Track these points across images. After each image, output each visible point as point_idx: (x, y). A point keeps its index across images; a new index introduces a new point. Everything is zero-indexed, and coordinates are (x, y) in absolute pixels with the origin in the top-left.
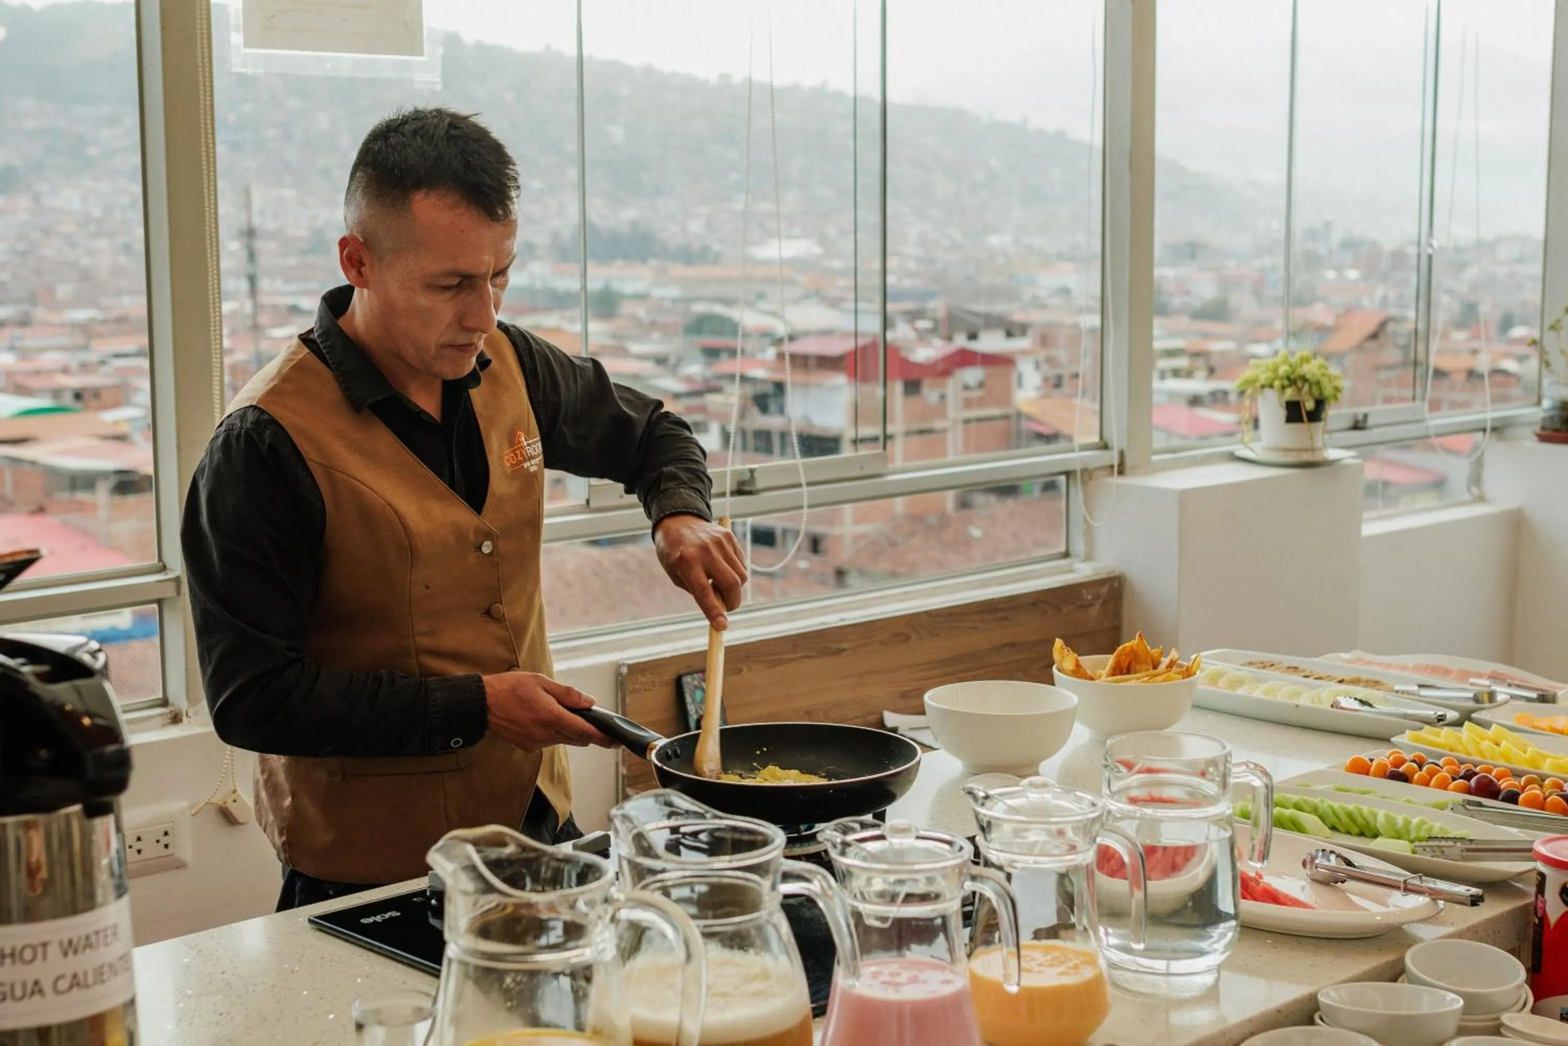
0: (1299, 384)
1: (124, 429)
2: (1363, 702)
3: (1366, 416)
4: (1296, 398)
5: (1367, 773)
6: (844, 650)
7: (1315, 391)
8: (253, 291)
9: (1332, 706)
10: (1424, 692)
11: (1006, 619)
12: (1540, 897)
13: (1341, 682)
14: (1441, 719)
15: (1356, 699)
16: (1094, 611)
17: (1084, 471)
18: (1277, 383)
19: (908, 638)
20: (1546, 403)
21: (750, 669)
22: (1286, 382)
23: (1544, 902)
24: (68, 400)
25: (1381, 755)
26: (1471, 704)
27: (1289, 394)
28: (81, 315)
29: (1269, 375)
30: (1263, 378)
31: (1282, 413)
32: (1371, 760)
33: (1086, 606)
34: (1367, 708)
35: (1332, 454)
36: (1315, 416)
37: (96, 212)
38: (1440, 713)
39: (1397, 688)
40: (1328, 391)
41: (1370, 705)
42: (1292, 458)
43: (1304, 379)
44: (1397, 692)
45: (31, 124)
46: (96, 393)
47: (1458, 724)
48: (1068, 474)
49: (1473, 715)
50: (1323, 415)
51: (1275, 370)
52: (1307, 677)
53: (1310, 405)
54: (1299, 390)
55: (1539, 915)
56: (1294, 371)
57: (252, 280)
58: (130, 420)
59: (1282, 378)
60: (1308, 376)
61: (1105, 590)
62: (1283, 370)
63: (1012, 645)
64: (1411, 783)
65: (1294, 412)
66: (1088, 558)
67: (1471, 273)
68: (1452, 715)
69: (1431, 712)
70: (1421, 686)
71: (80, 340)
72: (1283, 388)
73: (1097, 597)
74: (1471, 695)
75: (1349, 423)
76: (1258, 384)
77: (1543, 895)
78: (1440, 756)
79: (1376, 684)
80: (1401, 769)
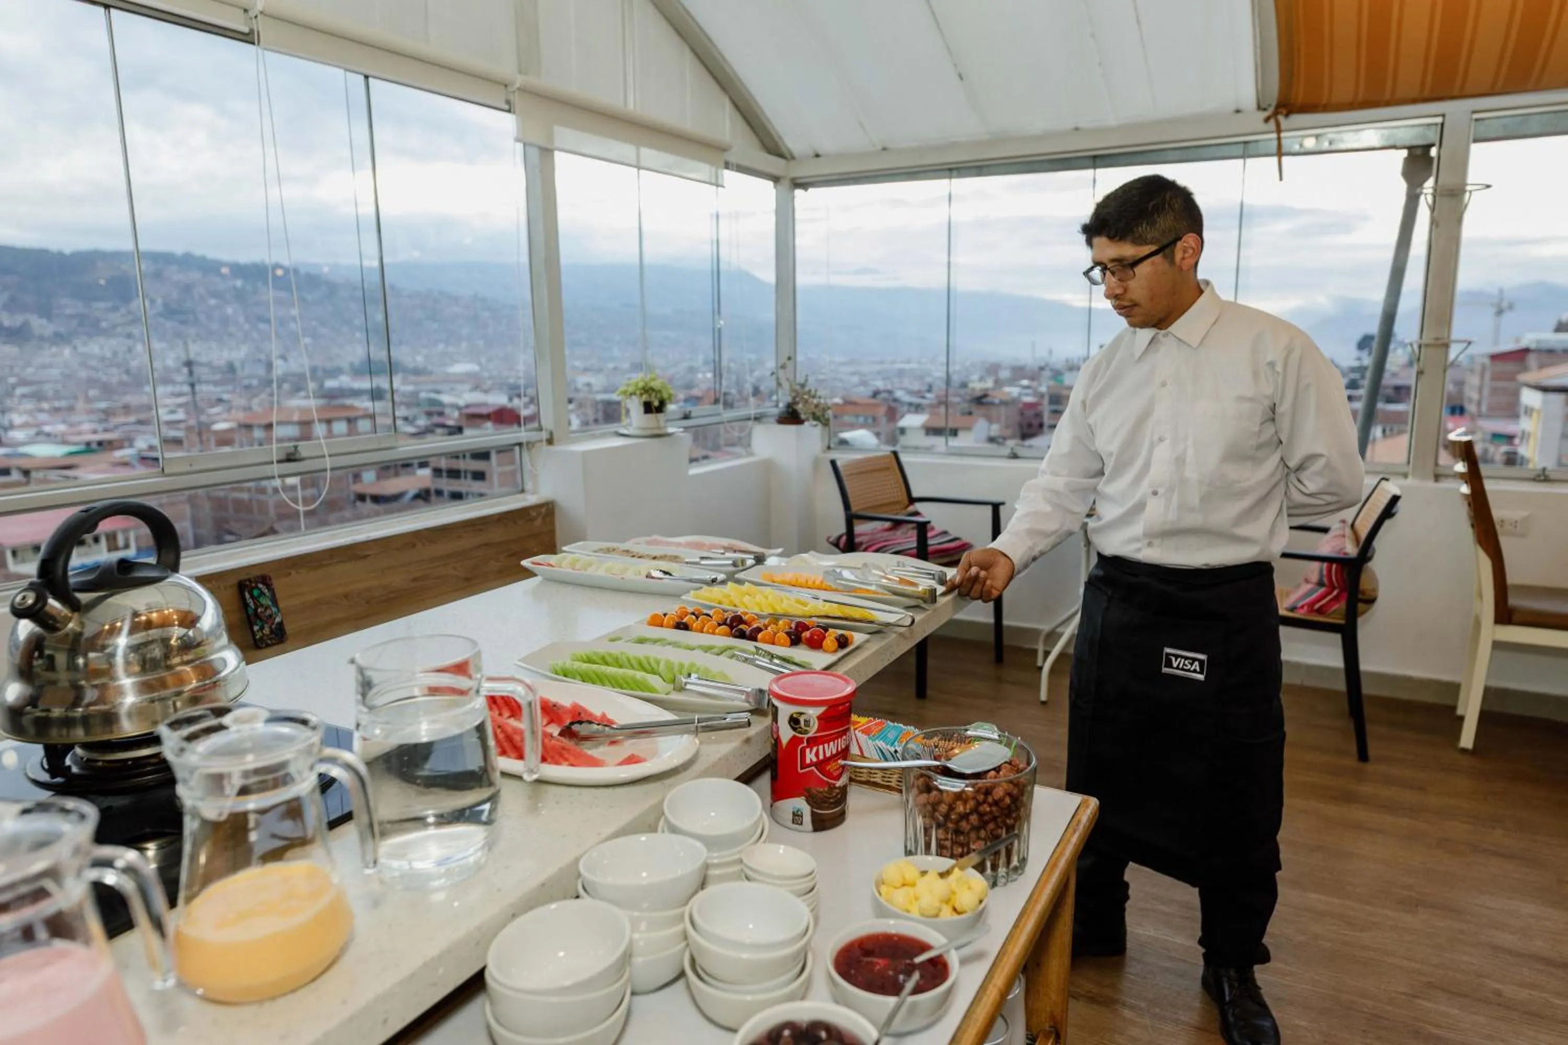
0: (650, 392)
1: (126, 459)
2: (666, 573)
3: (690, 412)
4: (648, 400)
5: (662, 626)
6: (368, 556)
7: (659, 395)
8: (194, 393)
9: (647, 577)
10: (703, 562)
11: (481, 530)
12: (774, 723)
13: (655, 558)
14: (714, 581)
15: (661, 571)
16: (538, 522)
17: (528, 443)
18: (638, 392)
19: (414, 545)
20: (781, 405)
21: (297, 573)
22: (643, 392)
23: (778, 728)
24: (94, 446)
25: (672, 608)
26: (732, 569)
27: (645, 398)
28: (103, 405)
29: (634, 388)
30: (631, 389)
31: (642, 409)
32: (665, 615)
33: (533, 520)
34: (667, 576)
35: (670, 430)
36: (660, 409)
37: (109, 354)
38: (713, 577)
39: (687, 560)
40: (665, 396)
41: (670, 575)
42: (649, 432)
43: (653, 389)
44: (687, 563)
45: (68, 311)
46: (110, 442)
47: (723, 582)
48: (520, 445)
49: (736, 576)
50: (664, 409)
51: (636, 385)
52: (633, 556)
53: (656, 403)
54: (650, 395)
55: (775, 736)
56: (646, 385)
57: (192, 385)
58: (131, 456)
59: (640, 389)
60: (655, 387)
61: (543, 510)
62: (641, 384)
63: (486, 545)
64: (691, 630)
65: (648, 408)
66: (534, 492)
67: (757, 374)
68: (721, 577)
69: (709, 576)
70: (702, 558)
71: (103, 416)
72: (641, 394)
73: (539, 514)
74: (731, 562)
75: (681, 416)
76: (628, 393)
77: (777, 723)
78: (711, 608)
79: (675, 559)
80: (684, 621)
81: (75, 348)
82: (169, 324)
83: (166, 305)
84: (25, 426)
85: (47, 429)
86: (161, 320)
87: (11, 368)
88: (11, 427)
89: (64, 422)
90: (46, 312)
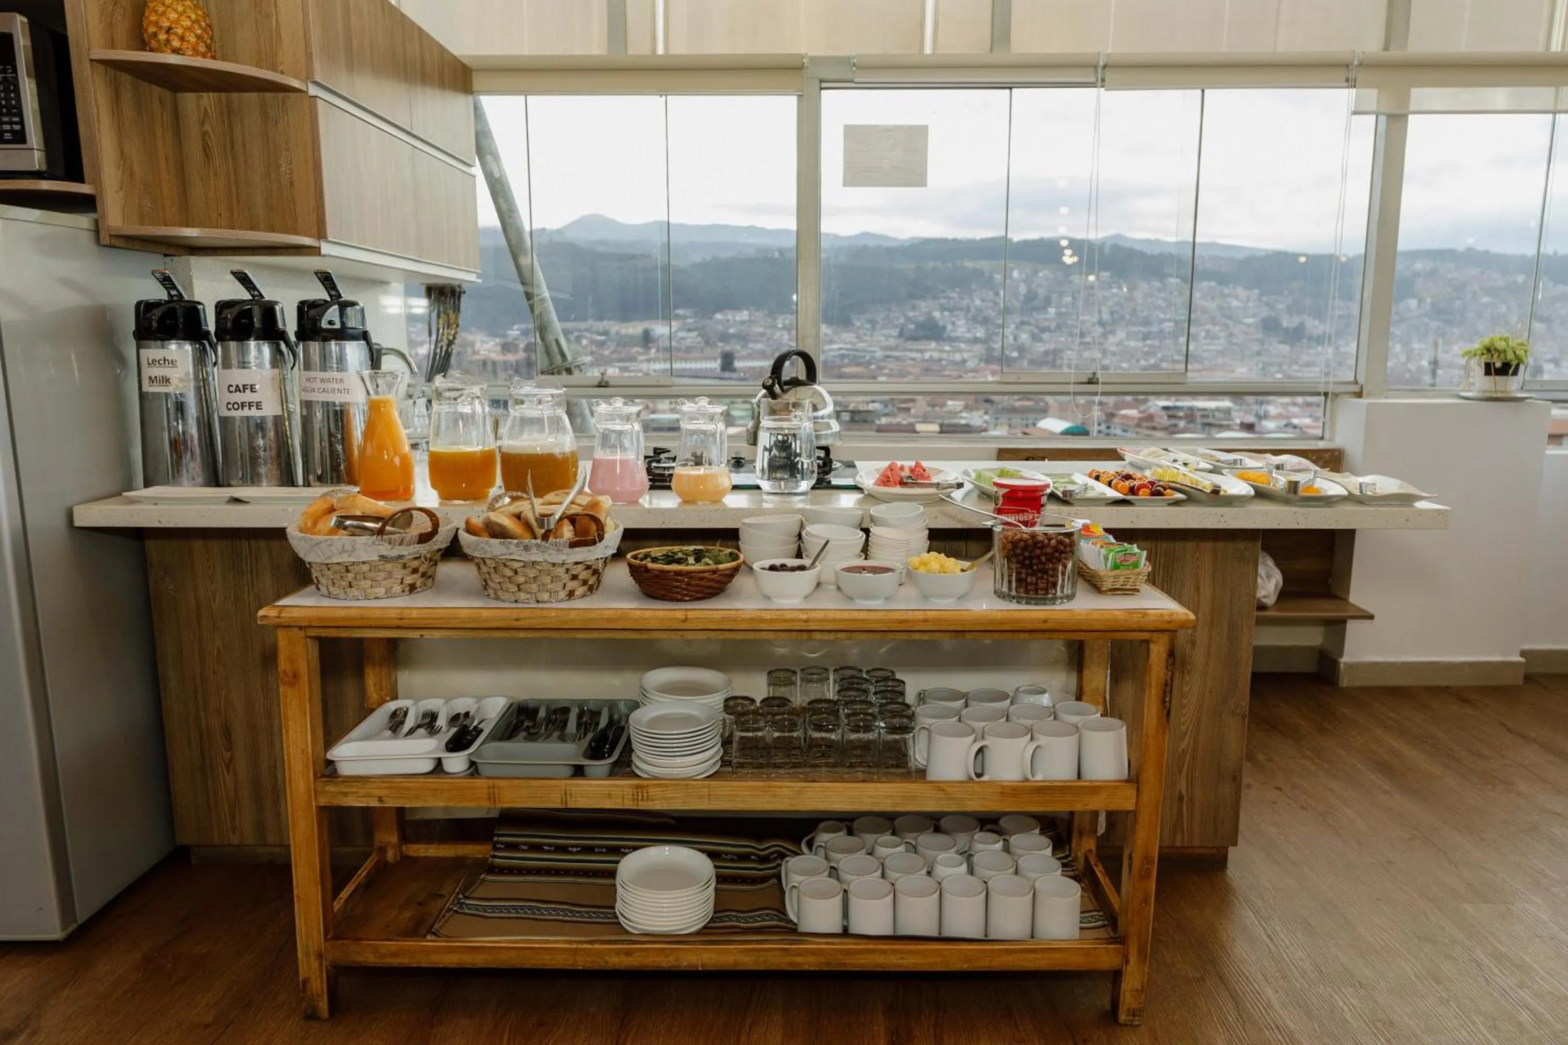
0: (1494, 353)
4: (1491, 361)
7: (1505, 358)
17: (1333, 394)
18: (1480, 353)
22: (1485, 352)
27: (1487, 359)
29: (1476, 349)
30: (1472, 350)
31: (1482, 371)
40: (1513, 358)
42: (1489, 396)
43: (1496, 351)
51: (1479, 346)
53: (1500, 366)
54: (1493, 356)
56: (1490, 346)
59: (1482, 350)
60: (1499, 347)
62: (1484, 345)
65: (1490, 370)
66: (1329, 440)
72: (1483, 355)
76: (1469, 354)
81: (1337, 348)
82: (1434, 324)
83: (1433, 305)
84: (1279, 417)
85: (1295, 421)
86: (1426, 320)
87: (1280, 365)
88: (1266, 416)
89: (1311, 416)
90: (1319, 315)
